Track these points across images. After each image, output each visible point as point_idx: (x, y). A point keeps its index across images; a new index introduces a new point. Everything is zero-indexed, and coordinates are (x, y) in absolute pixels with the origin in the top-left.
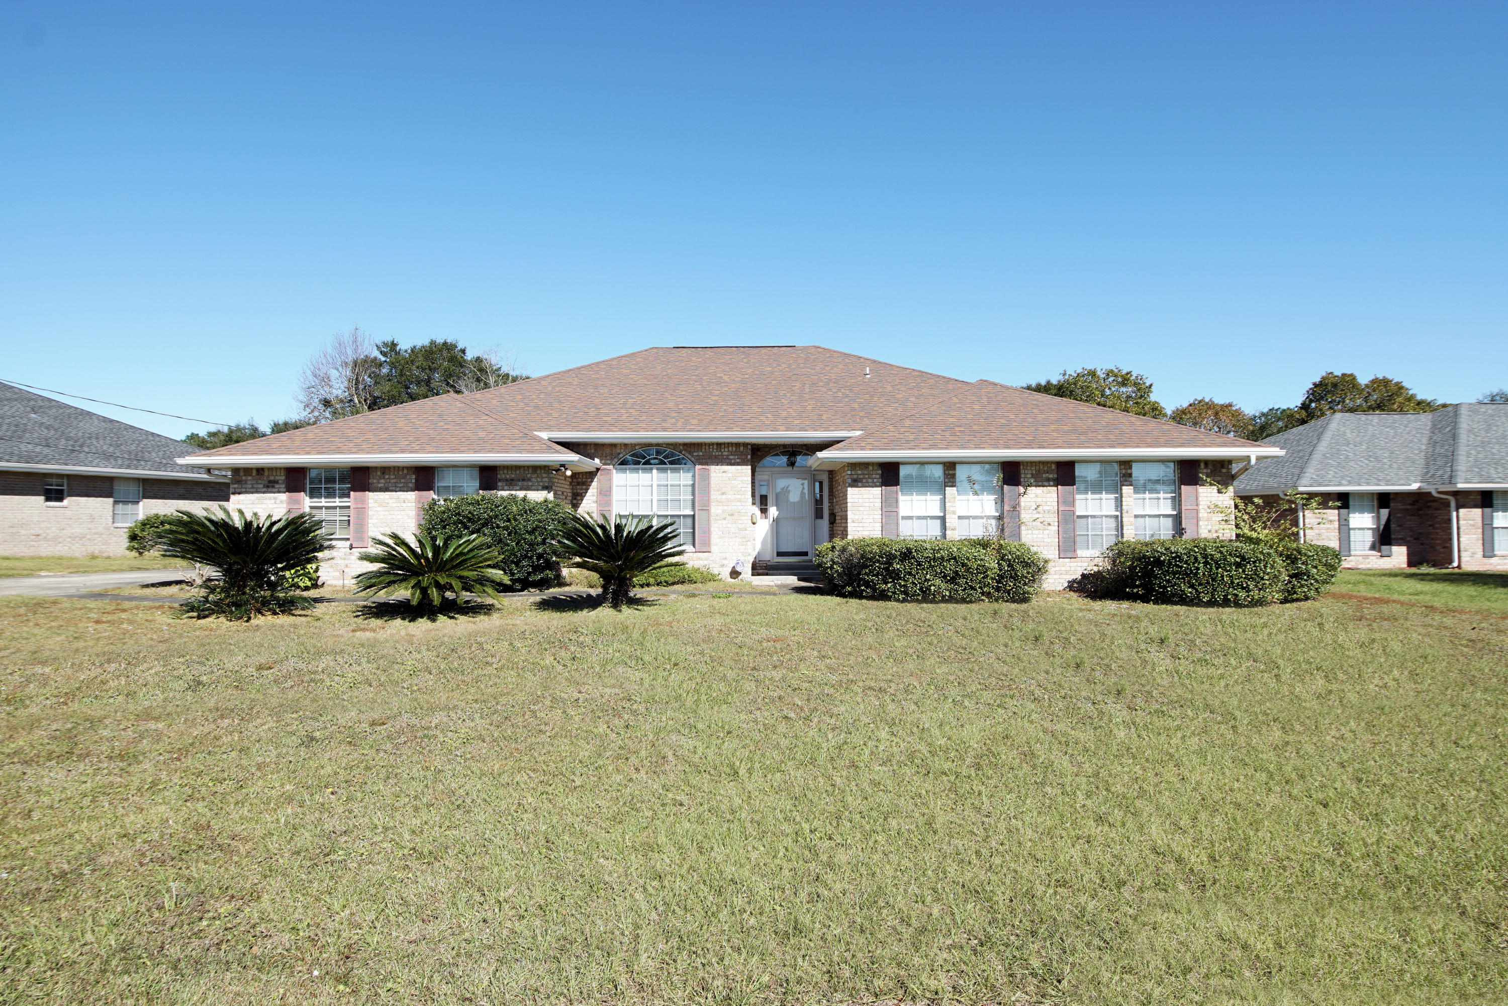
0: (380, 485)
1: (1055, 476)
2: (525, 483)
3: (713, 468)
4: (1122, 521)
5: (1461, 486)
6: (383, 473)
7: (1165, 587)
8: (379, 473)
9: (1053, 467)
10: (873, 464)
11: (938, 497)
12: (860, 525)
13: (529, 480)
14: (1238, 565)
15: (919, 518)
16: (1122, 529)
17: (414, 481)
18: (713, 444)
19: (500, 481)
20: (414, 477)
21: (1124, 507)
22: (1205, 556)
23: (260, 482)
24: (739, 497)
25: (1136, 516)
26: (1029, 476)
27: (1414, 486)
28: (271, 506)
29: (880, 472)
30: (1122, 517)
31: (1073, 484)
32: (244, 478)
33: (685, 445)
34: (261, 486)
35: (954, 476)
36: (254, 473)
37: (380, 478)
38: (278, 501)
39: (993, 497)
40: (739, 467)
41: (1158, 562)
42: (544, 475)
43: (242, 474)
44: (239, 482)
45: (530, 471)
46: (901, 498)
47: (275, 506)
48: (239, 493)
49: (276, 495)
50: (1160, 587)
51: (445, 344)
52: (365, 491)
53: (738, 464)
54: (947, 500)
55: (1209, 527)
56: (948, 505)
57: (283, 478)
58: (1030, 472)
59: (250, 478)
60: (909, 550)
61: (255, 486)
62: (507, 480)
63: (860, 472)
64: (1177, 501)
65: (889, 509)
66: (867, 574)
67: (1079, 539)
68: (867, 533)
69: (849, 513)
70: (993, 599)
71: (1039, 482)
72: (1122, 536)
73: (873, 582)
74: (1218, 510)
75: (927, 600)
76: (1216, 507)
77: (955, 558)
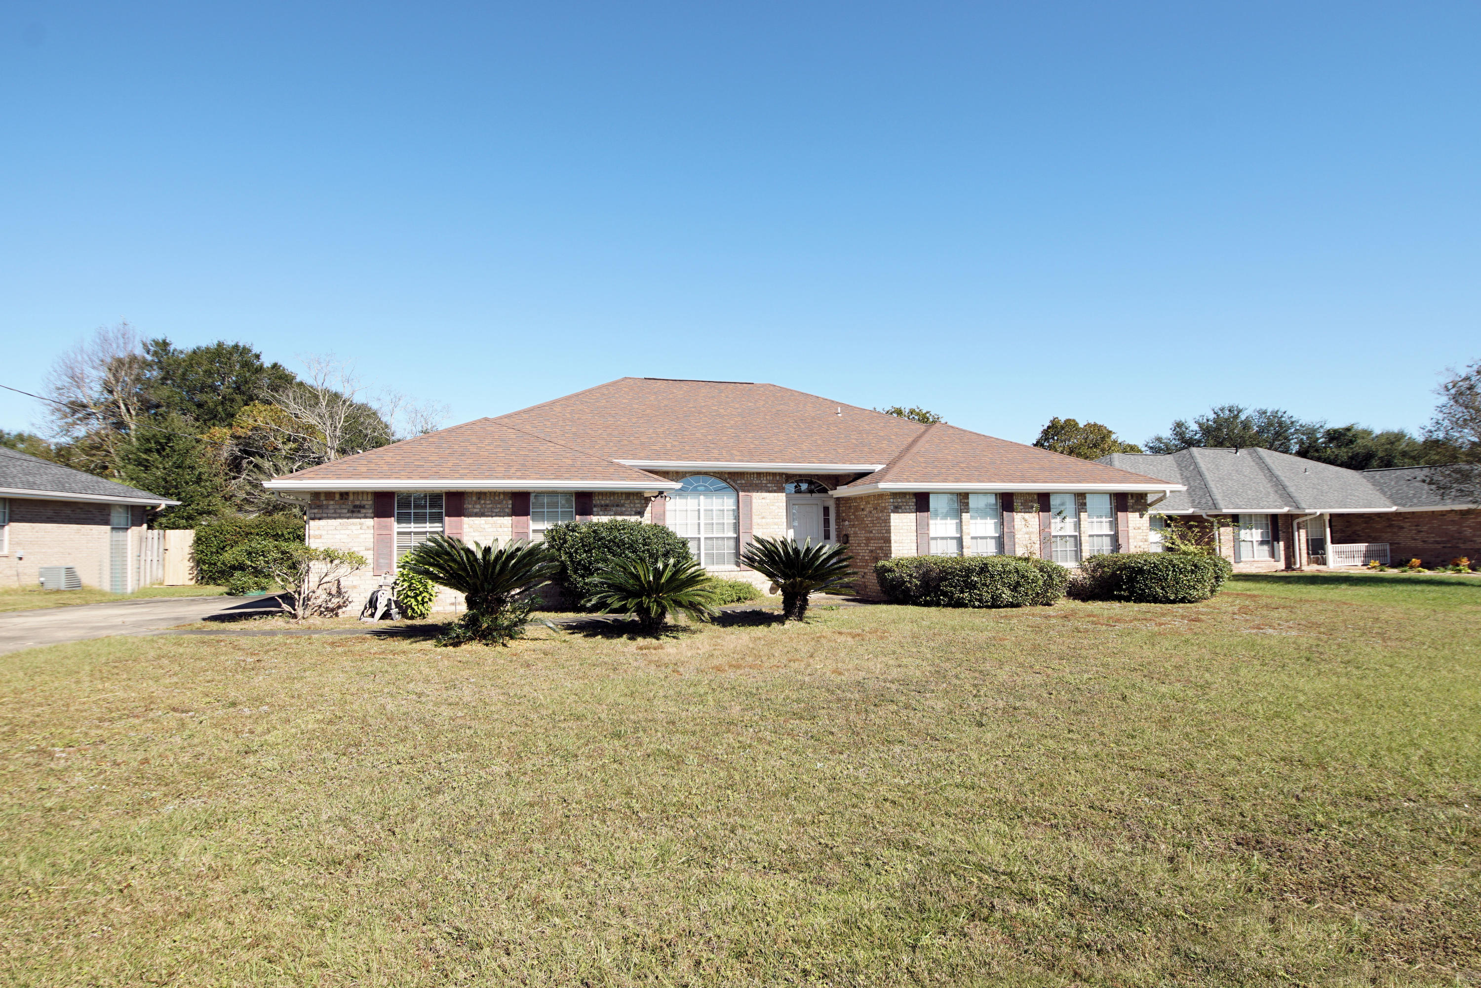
0: (475, 510)
1: (1037, 505)
2: (619, 509)
3: (755, 494)
4: (1080, 540)
5: (1225, 511)
6: (479, 498)
8: (474, 498)
9: (1036, 497)
10: (909, 494)
11: (954, 522)
12: (901, 545)
13: (623, 505)
14: (1192, 572)
15: (942, 538)
16: (1081, 544)
17: (510, 506)
18: (753, 473)
19: (595, 506)
20: (510, 502)
21: (1082, 529)
22: (1174, 566)
23: (344, 506)
24: (776, 521)
25: (1090, 536)
26: (1020, 504)
27: (1190, 511)
28: (355, 532)
29: (914, 500)
30: (1080, 537)
31: (1049, 511)
32: (325, 502)
33: (729, 473)
34: (346, 511)
35: (967, 504)
36: (337, 497)
37: (476, 503)
38: (364, 527)
39: (993, 521)
40: (776, 494)
41: (1141, 571)
42: (637, 501)
43: (322, 498)
44: (319, 507)
45: (624, 496)
46: (931, 522)
47: (361, 531)
48: (320, 519)
49: (363, 520)
51: (236, 347)
52: (460, 516)
53: (775, 491)
54: (963, 524)
56: (964, 527)
57: (370, 502)
58: (1020, 501)
59: (332, 502)
61: (339, 511)
62: (602, 506)
63: (899, 501)
64: (1114, 524)
65: (921, 530)
66: (946, 586)
67: (1054, 554)
68: (906, 552)
69: (892, 535)
70: (1034, 603)
71: (1027, 509)
72: (1081, 550)
73: (951, 592)
74: (1140, 531)
75: (994, 606)
76: (1139, 528)
77: (1017, 571)
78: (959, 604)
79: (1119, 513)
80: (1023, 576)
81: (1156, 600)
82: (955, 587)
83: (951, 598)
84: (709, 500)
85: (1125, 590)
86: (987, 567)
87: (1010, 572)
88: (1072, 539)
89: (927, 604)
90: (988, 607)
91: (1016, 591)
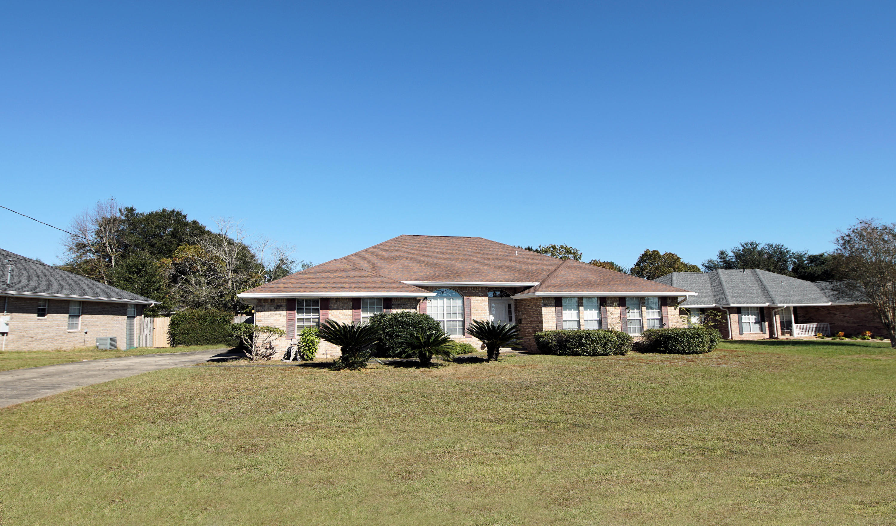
0: (335, 307)
1: (619, 303)
2: (405, 306)
3: (472, 298)
4: (642, 322)
5: (732, 305)
6: (337, 301)
7: (672, 347)
8: (334, 301)
9: (618, 299)
10: (551, 297)
11: (576, 312)
12: (548, 324)
13: (407, 304)
14: (697, 338)
15: (570, 321)
16: (643, 325)
17: (351, 305)
18: (472, 287)
19: (393, 305)
20: (352, 303)
21: (643, 316)
22: (687, 335)
23: (272, 306)
24: (484, 312)
25: (648, 319)
26: (610, 303)
27: (714, 305)
28: (278, 318)
29: (555, 301)
30: (642, 320)
31: (625, 306)
32: (263, 304)
33: (459, 287)
34: (273, 308)
35: (582, 303)
36: (269, 301)
37: (335, 304)
38: (282, 316)
39: (596, 312)
40: (483, 298)
41: (670, 337)
42: (413, 302)
43: (262, 301)
44: (261, 306)
45: (407, 300)
46: (564, 312)
47: (280, 318)
48: (261, 312)
49: (281, 312)
50: (670, 347)
52: (329, 310)
53: (483, 296)
54: (580, 313)
55: (672, 324)
56: (581, 315)
57: (285, 304)
58: (610, 301)
59: (267, 304)
60: (589, 334)
61: (270, 308)
62: (396, 305)
63: (547, 301)
64: (660, 313)
65: (558, 316)
66: (569, 345)
67: (629, 329)
68: (550, 328)
69: (543, 319)
70: (615, 354)
71: (613, 306)
72: (643, 327)
73: (572, 348)
74: (675, 317)
75: (594, 355)
76: (674, 315)
77: (605, 337)
78: (576, 354)
79: (663, 307)
80: (608, 340)
81: (679, 352)
82: (574, 346)
83: (572, 351)
84: (449, 301)
85: (662, 347)
86: (590, 335)
87: (601, 338)
88: (639, 321)
89: (561, 354)
90: (590, 356)
91: (605, 348)
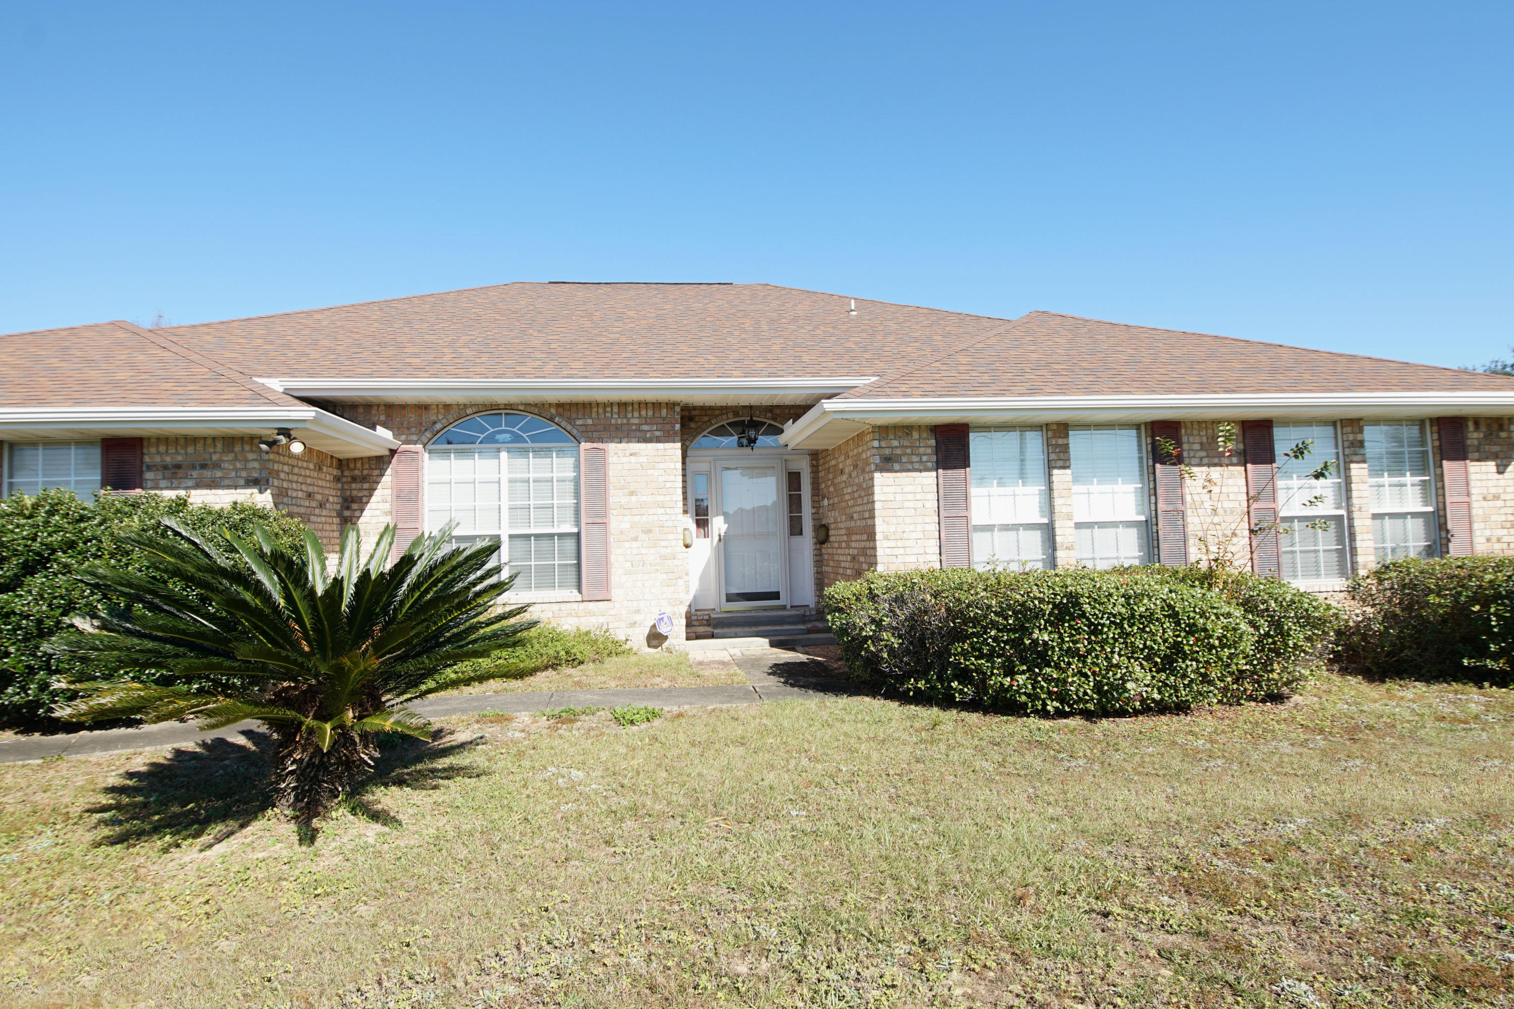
1: (1241, 446)
2: (207, 473)
3: (612, 447)
4: (1351, 526)
9: (1236, 428)
10: (920, 428)
11: (1034, 490)
12: (900, 544)
13: (217, 466)
15: (1005, 528)
16: (1352, 537)
18: (611, 403)
19: (149, 468)
21: (1355, 501)
24: (661, 498)
25: (1375, 516)
26: (1197, 447)
29: (933, 442)
30: (1351, 519)
31: (1271, 460)
33: (560, 405)
35: (1065, 448)
39: (1131, 487)
40: (660, 446)
42: (251, 456)
45: (219, 445)
46: (975, 491)
53: (658, 440)
54: (1056, 493)
55: (1488, 533)
56: (1058, 502)
58: (1197, 439)
62: (165, 467)
63: (895, 443)
64: (1435, 491)
65: (951, 509)
66: (965, 654)
67: (1285, 559)
69: (878, 522)
70: (1232, 699)
71: (1213, 459)
72: (1353, 551)
73: (978, 670)
74: (1499, 503)
75: (1104, 712)
76: (1496, 497)
77: (1174, 615)
78: (1003, 704)
79: (1445, 463)
80: (1192, 629)
82: (990, 657)
83: (982, 686)
84: (520, 462)
85: (1495, 657)
86: (1077, 604)
87: (1150, 617)
88: (1332, 525)
89: (922, 699)
90: (1088, 715)
91: (1173, 671)
